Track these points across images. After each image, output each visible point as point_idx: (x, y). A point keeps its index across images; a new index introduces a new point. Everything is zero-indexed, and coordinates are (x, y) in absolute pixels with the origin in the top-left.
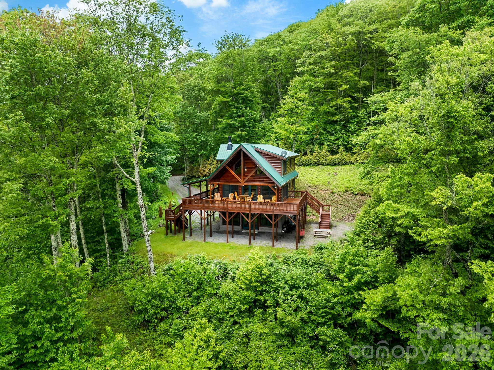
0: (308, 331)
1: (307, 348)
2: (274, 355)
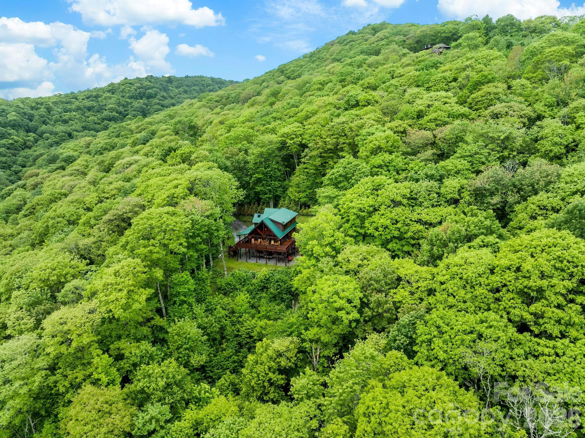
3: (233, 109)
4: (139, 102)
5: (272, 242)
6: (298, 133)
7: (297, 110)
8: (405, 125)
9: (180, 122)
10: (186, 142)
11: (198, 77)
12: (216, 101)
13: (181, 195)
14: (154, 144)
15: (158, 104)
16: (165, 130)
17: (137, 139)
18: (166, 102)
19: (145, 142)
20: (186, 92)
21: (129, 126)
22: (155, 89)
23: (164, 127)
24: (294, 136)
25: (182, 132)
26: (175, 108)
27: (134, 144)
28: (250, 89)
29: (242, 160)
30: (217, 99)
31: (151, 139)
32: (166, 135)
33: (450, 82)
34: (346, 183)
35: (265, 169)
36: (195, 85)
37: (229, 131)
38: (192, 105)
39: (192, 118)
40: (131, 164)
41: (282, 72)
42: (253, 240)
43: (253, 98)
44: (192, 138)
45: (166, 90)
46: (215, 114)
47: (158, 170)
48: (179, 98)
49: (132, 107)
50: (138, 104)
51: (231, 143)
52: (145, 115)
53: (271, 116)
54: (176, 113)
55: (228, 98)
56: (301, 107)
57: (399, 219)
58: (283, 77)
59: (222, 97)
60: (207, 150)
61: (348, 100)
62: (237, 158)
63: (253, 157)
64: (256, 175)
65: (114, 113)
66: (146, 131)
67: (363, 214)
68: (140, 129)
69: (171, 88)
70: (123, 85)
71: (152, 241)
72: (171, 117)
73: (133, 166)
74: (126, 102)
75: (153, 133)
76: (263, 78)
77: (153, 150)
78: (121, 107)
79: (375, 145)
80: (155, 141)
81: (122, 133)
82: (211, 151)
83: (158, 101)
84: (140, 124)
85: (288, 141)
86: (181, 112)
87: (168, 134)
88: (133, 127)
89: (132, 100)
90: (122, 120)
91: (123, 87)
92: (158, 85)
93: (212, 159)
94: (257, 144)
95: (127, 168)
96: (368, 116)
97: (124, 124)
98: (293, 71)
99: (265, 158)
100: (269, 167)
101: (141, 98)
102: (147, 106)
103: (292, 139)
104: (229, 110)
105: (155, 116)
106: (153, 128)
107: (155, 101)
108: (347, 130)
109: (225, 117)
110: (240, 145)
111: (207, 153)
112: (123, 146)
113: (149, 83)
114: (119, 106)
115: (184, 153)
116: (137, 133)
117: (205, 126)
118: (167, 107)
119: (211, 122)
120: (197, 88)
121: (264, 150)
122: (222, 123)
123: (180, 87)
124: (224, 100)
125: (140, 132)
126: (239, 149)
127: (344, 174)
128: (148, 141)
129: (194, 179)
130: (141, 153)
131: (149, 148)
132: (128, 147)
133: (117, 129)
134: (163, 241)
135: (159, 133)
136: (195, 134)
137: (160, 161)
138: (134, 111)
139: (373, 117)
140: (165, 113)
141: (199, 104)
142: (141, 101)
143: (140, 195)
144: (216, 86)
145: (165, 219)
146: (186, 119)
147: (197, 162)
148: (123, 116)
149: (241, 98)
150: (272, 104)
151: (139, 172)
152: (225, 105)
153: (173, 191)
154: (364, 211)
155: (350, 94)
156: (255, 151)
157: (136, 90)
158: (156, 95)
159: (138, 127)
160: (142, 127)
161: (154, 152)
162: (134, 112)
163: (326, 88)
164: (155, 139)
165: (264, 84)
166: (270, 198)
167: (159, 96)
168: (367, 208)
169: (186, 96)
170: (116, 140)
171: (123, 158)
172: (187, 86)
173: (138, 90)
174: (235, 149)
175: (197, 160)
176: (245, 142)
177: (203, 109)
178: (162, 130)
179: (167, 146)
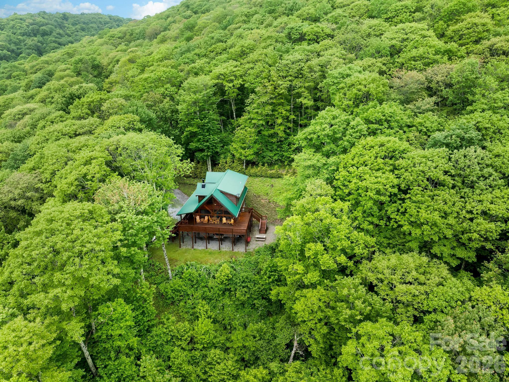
0: (250, 301)
1: (250, 309)
2: (235, 314)
3: (140, 45)
4: (33, 40)
5: (224, 220)
6: (238, 73)
7: (224, 45)
8: (379, 64)
9: (81, 60)
10: (91, 85)
11: (95, 14)
12: (119, 38)
13: (97, 176)
14: (52, 87)
15: (55, 42)
16: (65, 70)
17: (31, 81)
18: (63, 40)
19: (41, 85)
20: (83, 29)
21: (23, 66)
22: (50, 26)
23: (63, 66)
24: (233, 78)
25: (85, 73)
26: (73, 45)
27: (28, 87)
28: (155, 25)
29: (169, 109)
30: (120, 35)
31: (48, 81)
32: (66, 76)
33: (414, 13)
34: (333, 146)
35: (202, 120)
36: (92, 23)
37: (143, 71)
38: (92, 41)
39: (95, 56)
40: (25, 114)
41: (188, 7)
42: (198, 218)
43: (162, 33)
44: (99, 80)
45: (61, 26)
46: (121, 51)
47: (59, 126)
48: (76, 35)
49: (25, 45)
50: (31, 41)
51: (150, 87)
52: (40, 54)
53: (193, 53)
54: (75, 51)
55: (132, 34)
56: (229, 42)
57: (449, 211)
58: (189, 11)
59: (125, 34)
60: (121, 96)
61: (289, 34)
62: (161, 105)
63: (184, 106)
64: (190, 128)
65: (5, 51)
66: (42, 70)
67: (382, 198)
68: (35, 69)
69: (67, 25)
70: (12, 20)
71: (58, 275)
72: (71, 55)
73: (27, 117)
74: (17, 39)
75: (51, 74)
76: (167, 13)
77: (51, 95)
78: (12, 45)
79: (359, 90)
80: (53, 84)
81: (15, 74)
82: (127, 98)
83: (54, 39)
84: (34, 63)
85: (225, 83)
86: (80, 49)
87: (68, 76)
88: (27, 66)
89: (25, 37)
90: (15, 59)
91: (12, 23)
92: (52, 22)
93: (130, 109)
94: (189, 89)
95: (19, 119)
96: (330, 51)
97: (16, 63)
98: (200, 5)
99: (200, 107)
100: (205, 117)
101: (35, 35)
102: (43, 44)
103: (232, 81)
104: (136, 46)
105: (51, 54)
106: (50, 67)
107: (51, 38)
108: (306, 71)
109: (133, 54)
110: (162, 90)
111: (123, 101)
112: (15, 89)
113: (43, 20)
114: (10, 44)
115: (93, 102)
116: (31, 73)
117: (111, 65)
118: (64, 46)
119: (118, 61)
120: (94, 25)
121: (199, 96)
122: (132, 61)
123: (76, 24)
124: (127, 36)
125: (35, 73)
126: (163, 94)
127: (331, 133)
128: (44, 84)
129: (114, 147)
130: (37, 98)
131: (46, 93)
132: (20, 92)
133: (9, 69)
134: (78, 274)
135: (57, 74)
136: (99, 75)
137: (61, 112)
138: (28, 49)
139: (338, 54)
140: (63, 51)
141: (100, 41)
142: (35, 38)
143: (34, 169)
144: (114, 24)
145: (77, 232)
146: (87, 58)
147: (111, 114)
148: (16, 55)
149: (147, 34)
150: (189, 39)
151: (34, 126)
152: (130, 42)
153: (84, 170)
154: (384, 195)
155: (289, 26)
156: (187, 98)
157: (28, 26)
158: (51, 32)
159: (33, 67)
160: (37, 67)
161: (53, 98)
162: (28, 51)
163: (253, 19)
164: (53, 82)
165: (169, 19)
166: (207, 156)
167: (54, 34)
168: (390, 190)
169: (83, 33)
170: (8, 82)
171: (14, 107)
172: (84, 23)
173: (31, 27)
174: (157, 94)
175: (111, 111)
176: (168, 85)
177: (105, 46)
178: (61, 71)
179: (68, 91)
